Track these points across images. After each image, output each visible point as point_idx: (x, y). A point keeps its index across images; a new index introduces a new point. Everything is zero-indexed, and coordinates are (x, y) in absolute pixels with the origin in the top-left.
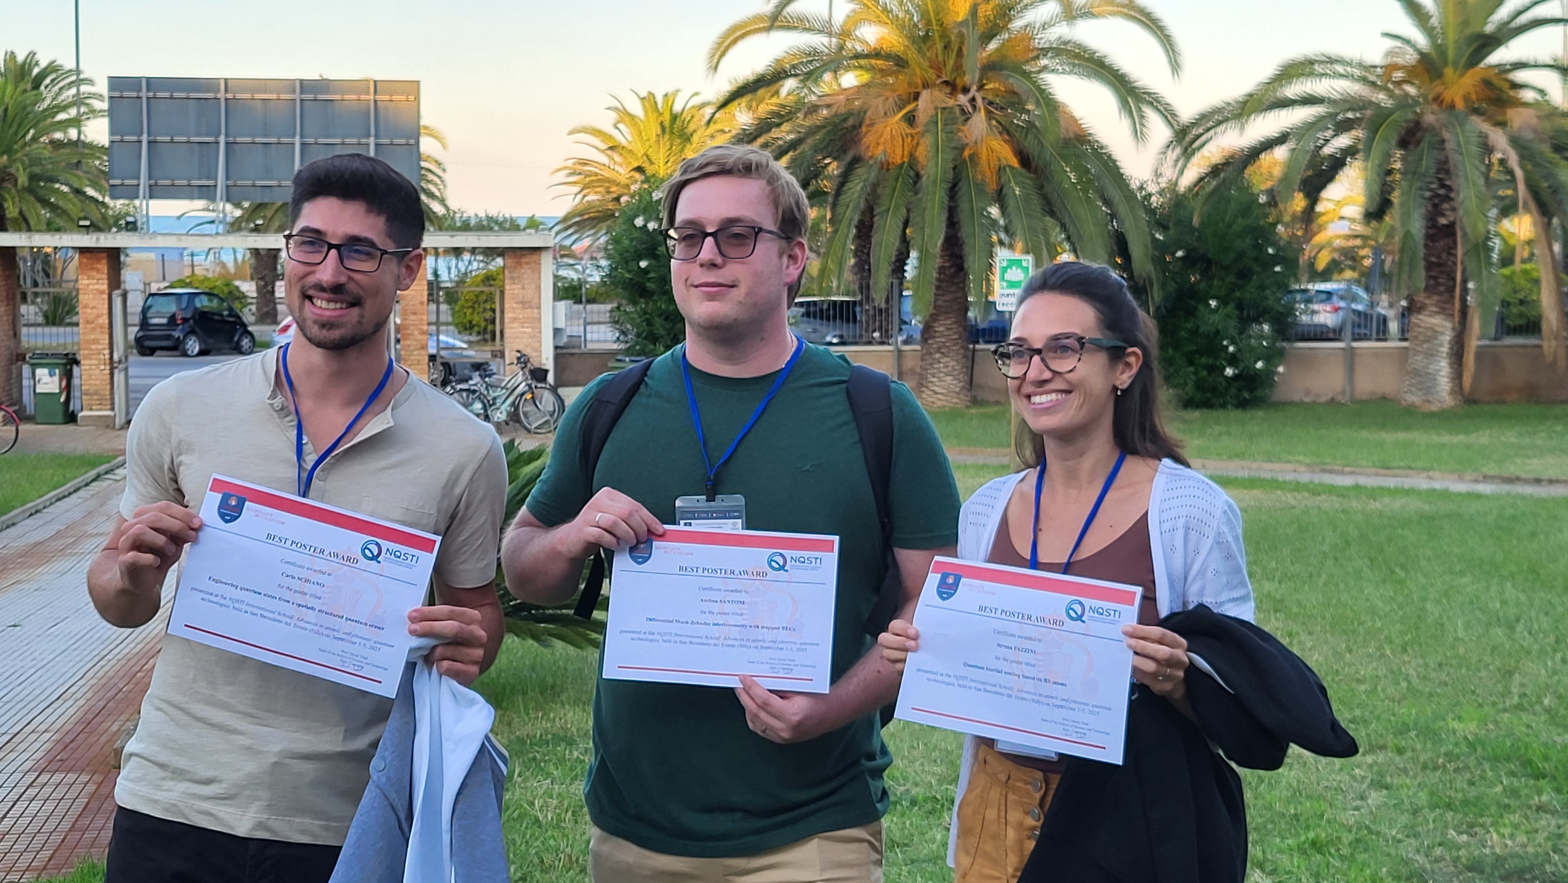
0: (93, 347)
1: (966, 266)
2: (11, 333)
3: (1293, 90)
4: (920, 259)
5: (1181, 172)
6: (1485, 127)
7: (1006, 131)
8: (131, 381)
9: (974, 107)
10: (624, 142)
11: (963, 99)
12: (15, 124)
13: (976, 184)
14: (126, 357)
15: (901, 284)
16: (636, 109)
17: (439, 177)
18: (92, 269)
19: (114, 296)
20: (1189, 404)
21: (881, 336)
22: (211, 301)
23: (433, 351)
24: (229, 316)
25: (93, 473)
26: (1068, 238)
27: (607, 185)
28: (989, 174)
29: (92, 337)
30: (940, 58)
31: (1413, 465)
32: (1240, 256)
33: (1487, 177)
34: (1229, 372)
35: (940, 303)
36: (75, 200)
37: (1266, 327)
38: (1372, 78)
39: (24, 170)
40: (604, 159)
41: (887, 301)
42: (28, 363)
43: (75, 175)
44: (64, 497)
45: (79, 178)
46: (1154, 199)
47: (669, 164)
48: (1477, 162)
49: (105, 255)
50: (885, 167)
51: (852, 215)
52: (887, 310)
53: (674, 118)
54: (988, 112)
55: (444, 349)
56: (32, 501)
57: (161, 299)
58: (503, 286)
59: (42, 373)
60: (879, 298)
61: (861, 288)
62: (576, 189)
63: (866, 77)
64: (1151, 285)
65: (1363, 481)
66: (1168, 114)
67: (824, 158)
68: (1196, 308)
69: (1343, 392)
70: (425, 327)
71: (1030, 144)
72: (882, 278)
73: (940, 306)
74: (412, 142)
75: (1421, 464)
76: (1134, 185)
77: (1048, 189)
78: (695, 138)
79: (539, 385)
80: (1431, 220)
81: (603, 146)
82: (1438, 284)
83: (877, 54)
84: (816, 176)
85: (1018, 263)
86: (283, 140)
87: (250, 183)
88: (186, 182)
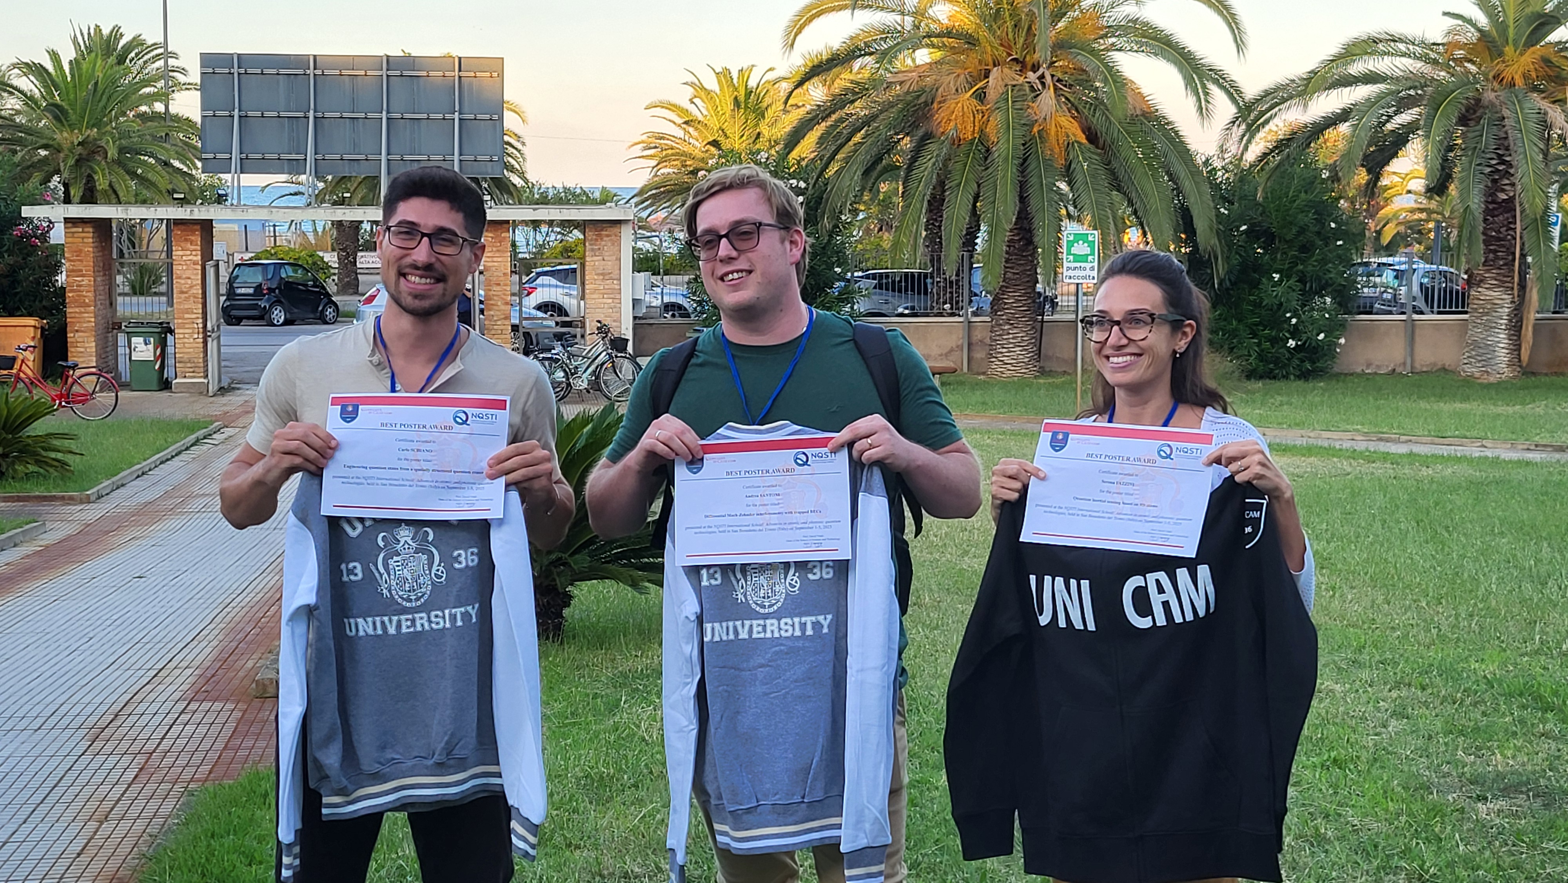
0: (187, 316)
1: (1036, 239)
2: (108, 302)
3: (1356, 68)
4: (990, 233)
5: (1246, 148)
6: (1545, 105)
7: (1074, 108)
8: (223, 349)
9: (1043, 84)
10: (700, 118)
11: (1032, 76)
12: (105, 98)
13: (1044, 160)
14: (218, 326)
15: (971, 257)
16: (711, 83)
17: (519, 151)
18: (186, 240)
19: (207, 267)
20: (1251, 375)
21: (952, 308)
22: (296, 272)
23: (517, 322)
24: (314, 286)
25: (192, 438)
26: (1135, 212)
27: (683, 158)
28: (1057, 150)
29: (186, 307)
30: (1011, 36)
31: (1468, 434)
32: (1302, 231)
33: (1546, 154)
34: (1292, 343)
35: (1009, 275)
36: (164, 173)
37: (1328, 300)
38: (1433, 55)
39: (114, 143)
40: (680, 133)
41: (957, 275)
42: (123, 331)
43: (163, 148)
44: (168, 460)
45: (167, 150)
46: (1220, 173)
47: (744, 138)
48: (1535, 140)
49: (198, 227)
50: (956, 142)
51: (924, 190)
52: (957, 281)
53: (748, 93)
54: (1056, 89)
55: (526, 319)
56: (139, 463)
57: (247, 269)
58: (584, 257)
59: (137, 341)
60: (950, 270)
61: (932, 261)
62: (653, 163)
63: (938, 55)
64: (1216, 259)
65: (1417, 449)
66: (1232, 91)
67: (897, 134)
68: (1259, 282)
69: (1404, 364)
70: (509, 298)
71: (1097, 121)
72: (952, 252)
73: (1010, 279)
74: (496, 117)
75: (1475, 433)
76: (1200, 160)
77: (1115, 164)
78: (769, 113)
79: (619, 355)
80: (1490, 195)
81: (679, 121)
82: (1497, 258)
83: (948, 33)
84: (888, 152)
85: (1083, 238)
86: (370, 115)
87: (338, 157)
88: (276, 156)
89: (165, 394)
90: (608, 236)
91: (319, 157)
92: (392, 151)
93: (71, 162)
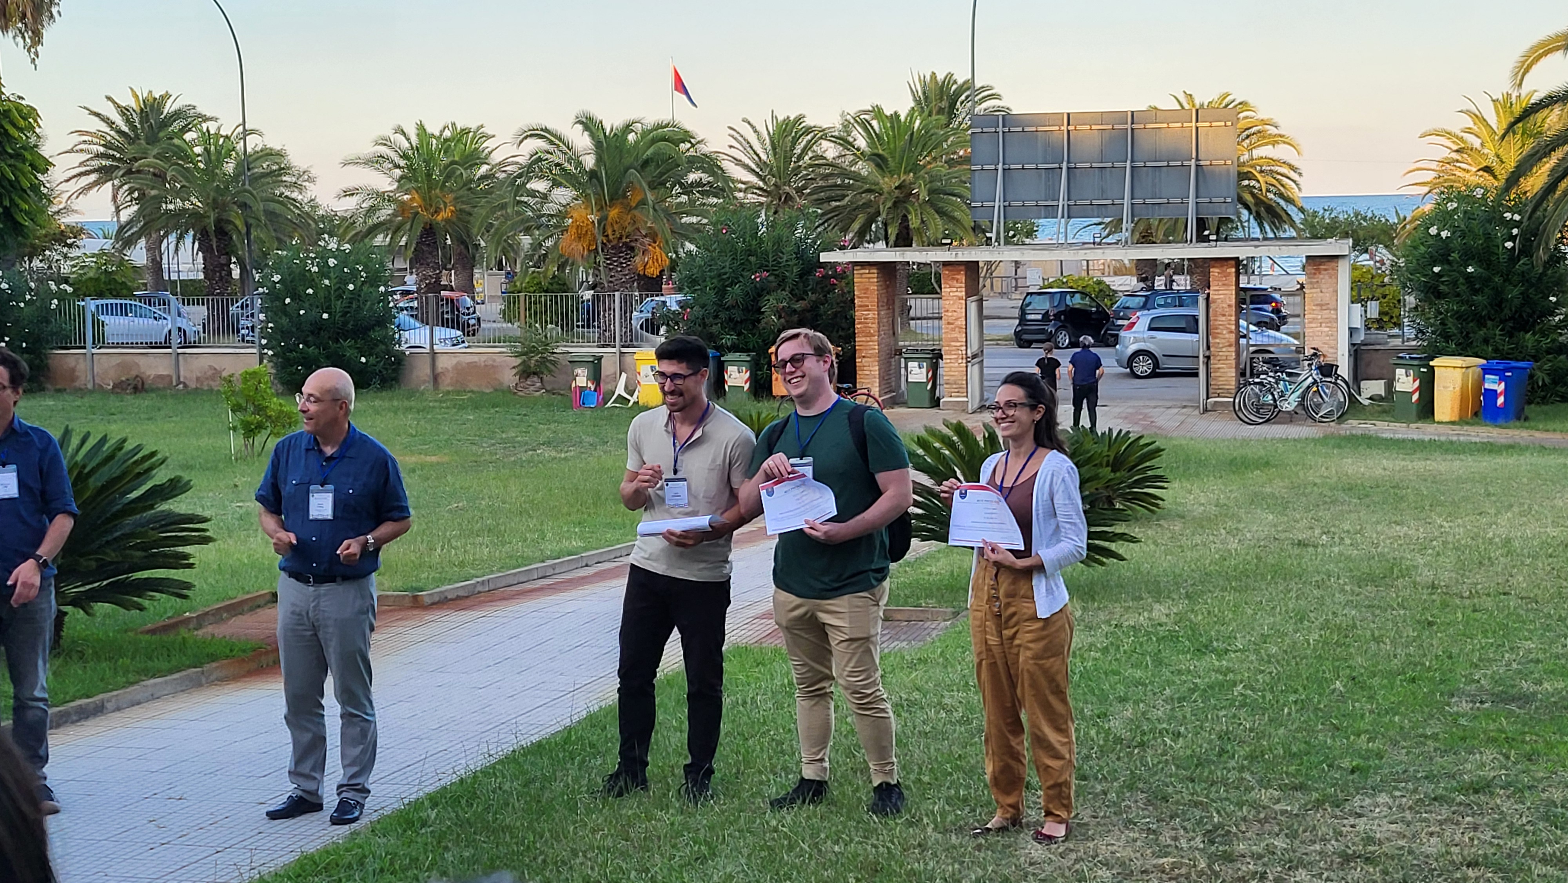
0: (952, 344)
2: (891, 332)
14: (982, 352)
18: (953, 279)
19: (969, 302)
22: (1082, 299)
24: (1098, 313)
29: (953, 336)
42: (903, 357)
49: (963, 267)
57: (1038, 297)
59: (914, 365)
74: (1229, 162)
79: (1325, 379)
81: (1454, 147)
86: (1116, 165)
87: (1088, 202)
88: (1034, 203)
89: (934, 411)
90: (1326, 270)
91: (1072, 202)
92: (1136, 196)
93: (889, 204)
